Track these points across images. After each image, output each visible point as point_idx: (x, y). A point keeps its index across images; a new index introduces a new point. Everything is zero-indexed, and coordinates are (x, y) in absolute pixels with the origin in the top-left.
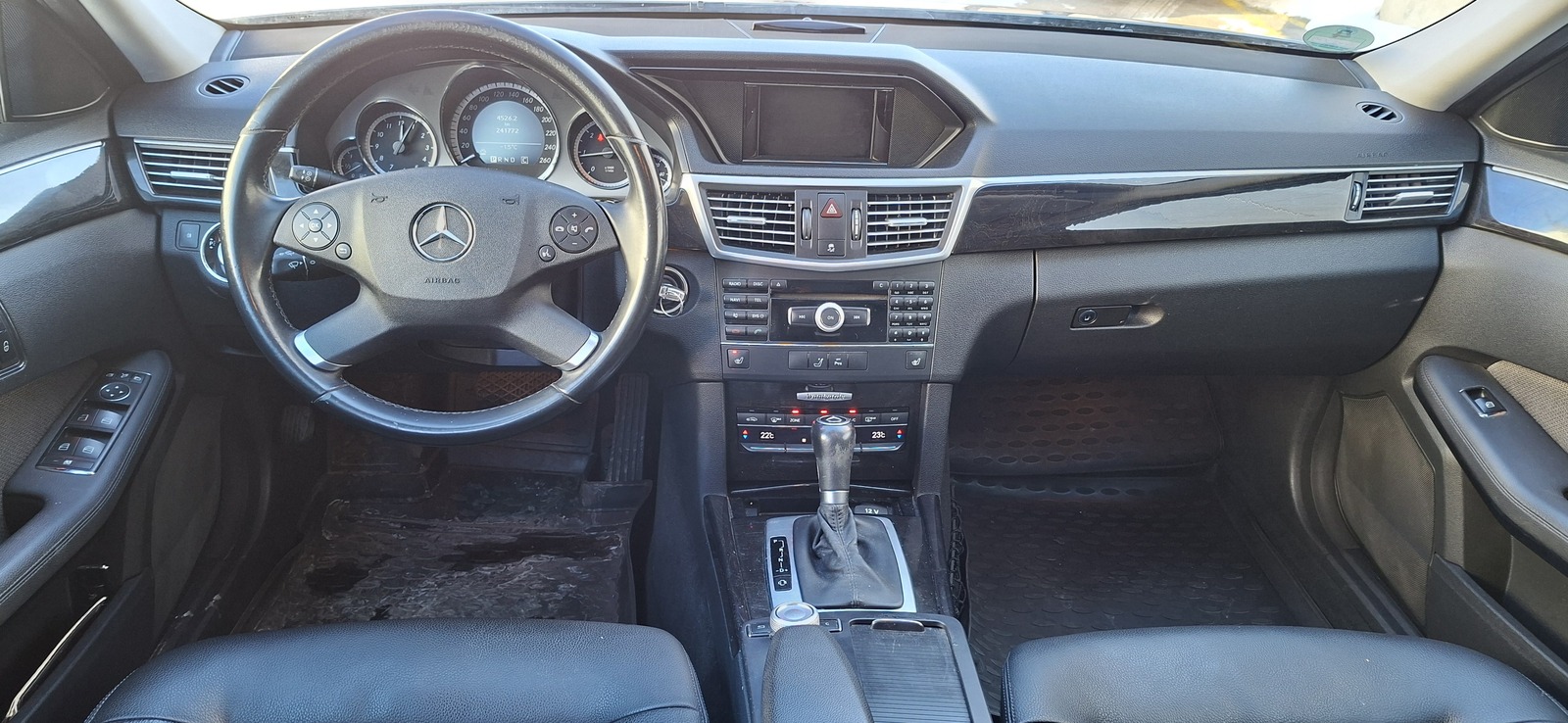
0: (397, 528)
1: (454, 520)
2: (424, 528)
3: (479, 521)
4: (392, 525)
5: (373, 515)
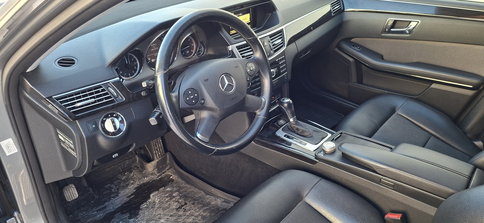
0: (96, 213)
1: (112, 199)
2: (105, 207)
3: (120, 195)
4: (94, 213)
5: (83, 215)
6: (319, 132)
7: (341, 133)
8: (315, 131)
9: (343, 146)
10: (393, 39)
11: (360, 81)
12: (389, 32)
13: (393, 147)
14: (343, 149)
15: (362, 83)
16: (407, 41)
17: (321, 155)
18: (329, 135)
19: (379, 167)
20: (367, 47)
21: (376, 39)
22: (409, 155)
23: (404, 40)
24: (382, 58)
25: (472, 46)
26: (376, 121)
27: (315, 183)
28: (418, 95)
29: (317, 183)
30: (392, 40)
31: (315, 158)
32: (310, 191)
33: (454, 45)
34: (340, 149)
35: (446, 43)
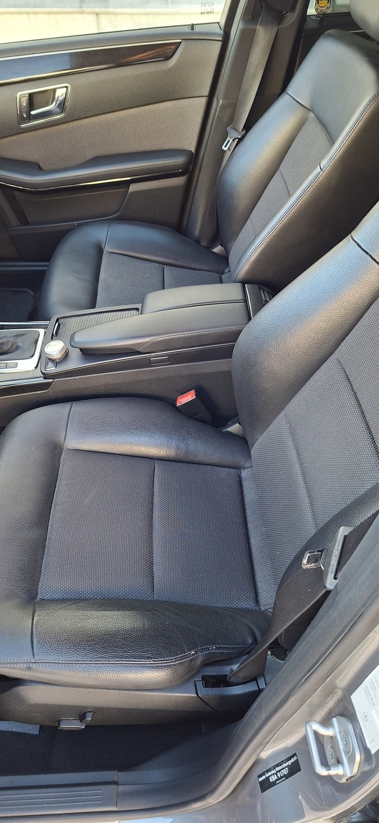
6: (23, 335)
7: (57, 320)
8: (17, 336)
9: (77, 338)
10: (42, 128)
11: (24, 221)
12: (30, 118)
13: (139, 306)
14: (78, 343)
15: (28, 224)
16: (64, 126)
17: (51, 369)
18: (42, 331)
19: (141, 343)
20: (7, 157)
21: (14, 138)
22: (166, 307)
23: (59, 126)
24: (40, 168)
25: (156, 105)
26: (88, 277)
27: (67, 414)
28: (117, 212)
29: (69, 414)
30: (41, 132)
31: (45, 378)
32: (66, 431)
33: (132, 111)
34: (76, 346)
35: (121, 113)
